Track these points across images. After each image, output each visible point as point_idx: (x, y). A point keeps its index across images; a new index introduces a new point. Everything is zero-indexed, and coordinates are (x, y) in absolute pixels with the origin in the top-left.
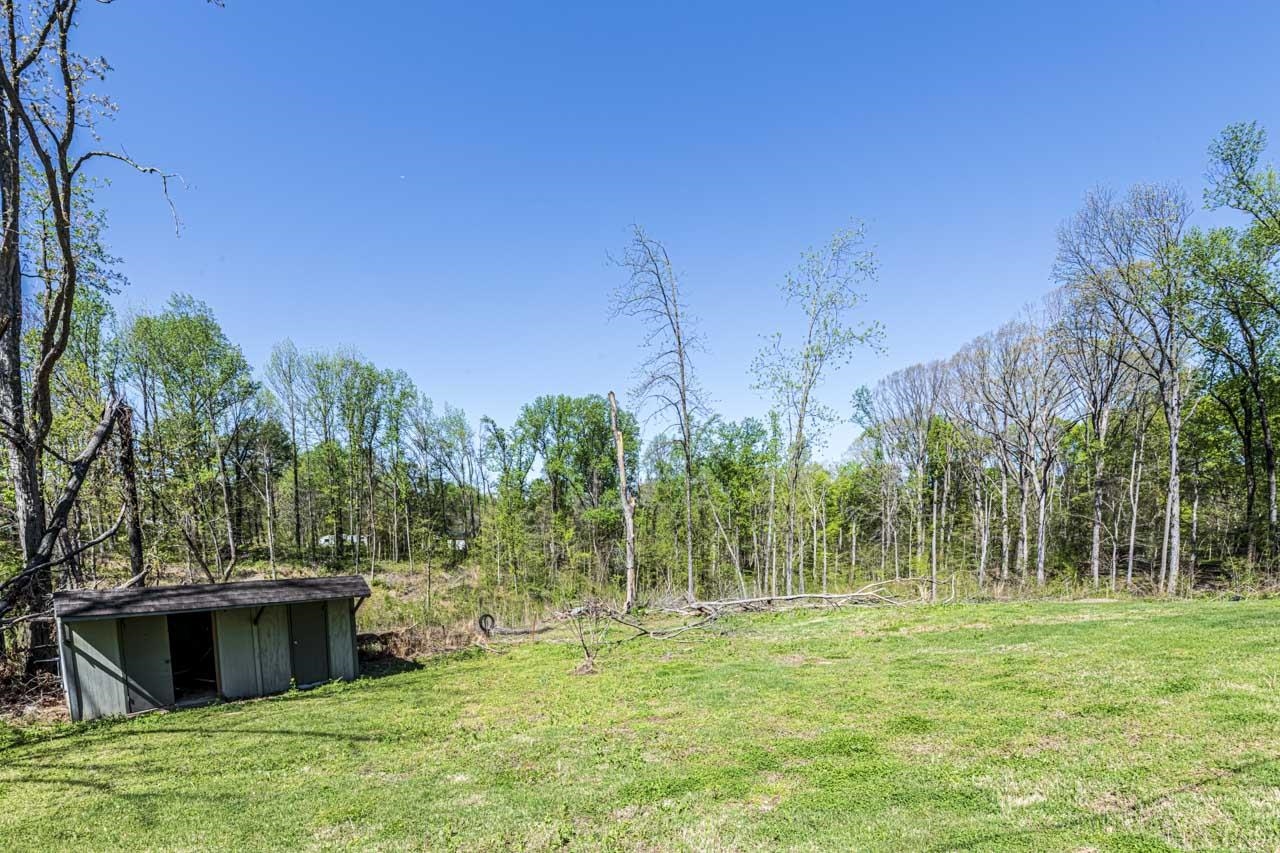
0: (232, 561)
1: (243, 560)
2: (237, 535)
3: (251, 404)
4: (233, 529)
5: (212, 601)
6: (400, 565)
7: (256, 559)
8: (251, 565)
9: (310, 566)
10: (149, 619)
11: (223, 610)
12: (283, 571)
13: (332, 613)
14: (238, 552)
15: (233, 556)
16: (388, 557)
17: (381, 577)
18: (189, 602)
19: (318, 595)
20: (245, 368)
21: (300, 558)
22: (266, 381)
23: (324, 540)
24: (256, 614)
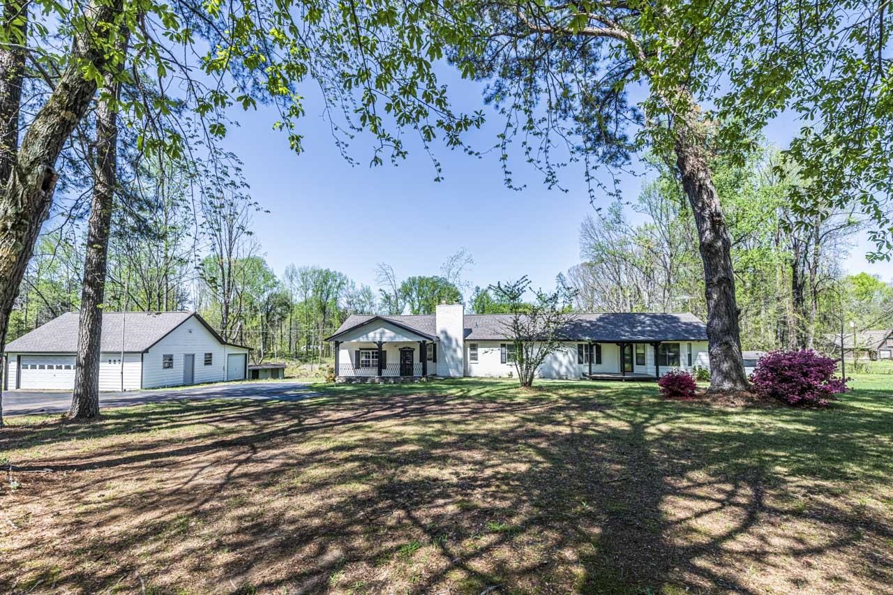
0: (262, 358)
1: (267, 357)
3: (275, 289)
4: (263, 346)
5: (260, 367)
7: (271, 357)
8: (270, 359)
9: (293, 360)
11: (261, 369)
12: (282, 362)
13: (280, 371)
14: (264, 354)
15: (262, 356)
18: (257, 367)
19: (276, 366)
20: (273, 276)
21: (290, 357)
22: (282, 280)
23: (303, 349)
24: (266, 370)
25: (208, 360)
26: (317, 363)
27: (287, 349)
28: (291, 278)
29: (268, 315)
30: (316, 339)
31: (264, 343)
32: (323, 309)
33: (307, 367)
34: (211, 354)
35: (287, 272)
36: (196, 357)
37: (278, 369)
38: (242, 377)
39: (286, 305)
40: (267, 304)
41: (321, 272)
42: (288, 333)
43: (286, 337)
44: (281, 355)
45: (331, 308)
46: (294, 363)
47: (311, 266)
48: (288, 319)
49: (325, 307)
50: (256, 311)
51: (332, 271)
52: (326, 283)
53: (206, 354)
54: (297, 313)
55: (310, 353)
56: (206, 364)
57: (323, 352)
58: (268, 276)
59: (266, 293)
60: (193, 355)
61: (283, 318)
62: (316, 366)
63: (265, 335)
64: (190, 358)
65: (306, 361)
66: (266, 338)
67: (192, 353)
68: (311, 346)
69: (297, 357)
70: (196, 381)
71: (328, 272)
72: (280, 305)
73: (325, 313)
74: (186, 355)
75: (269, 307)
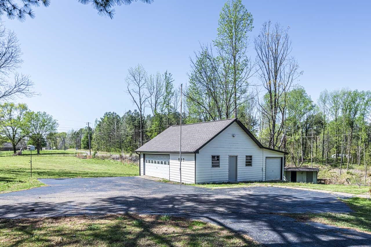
0: (302, 162)
1: (305, 162)
2: (304, 154)
3: (312, 111)
4: (303, 153)
5: (297, 170)
6: (360, 167)
7: (309, 162)
8: (307, 164)
9: (325, 165)
10: (289, 171)
11: (298, 171)
12: (317, 166)
13: (313, 174)
14: (304, 159)
15: (302, 161)
16: (356, 163)
17: (351, 171)
18: (294, 170)
19: (311, 170)
20: (311, 102)
21: (323, 162)
22: (317, 104)
23: (333, 156)
24: (302, 172)
25: (249, 162)
26: (345, 168)
27: (321, 157)
28: (324, 102)
29: (307, 131)
30: (345, 149)
31: (304, 151)
32: (351, 124)
33: (337, 171)
34: (251, 157)
35: (321, 96)
36: (238, 159)
37: (312, 172)
38: (279, 179)
39: (320, 123)
40: (306, 123)
41: (350, 94)
42: (321, 145)
43: (321, 148)
44: (316, 160)
45: (358, 124)
46: (326, 167)
47: (340, 90)
48: (322, 135)
49: (352, 123)
50: (298, 128)
51: (359, 91)
52: (354, 102)
53: (247, 156)
54: (329, 129)
55: (340, 160)
56: (246, 165)
57: (350, 159)
58: (307, 101)
59: (305, 115)
60: (236, 157)
61: (318, 133)
62: (345, 171)
63: (304, 145)
64: (234, 159)
65: (336, 166)
66: (305, 148)
67: (235, 154)
68: (340, 155)
69: (328, 163)
70: (239, 178)
71: (356, 94)
72: (316, 124)
73: (352, 127)
74: (230, 157)
75: (308, 125)
